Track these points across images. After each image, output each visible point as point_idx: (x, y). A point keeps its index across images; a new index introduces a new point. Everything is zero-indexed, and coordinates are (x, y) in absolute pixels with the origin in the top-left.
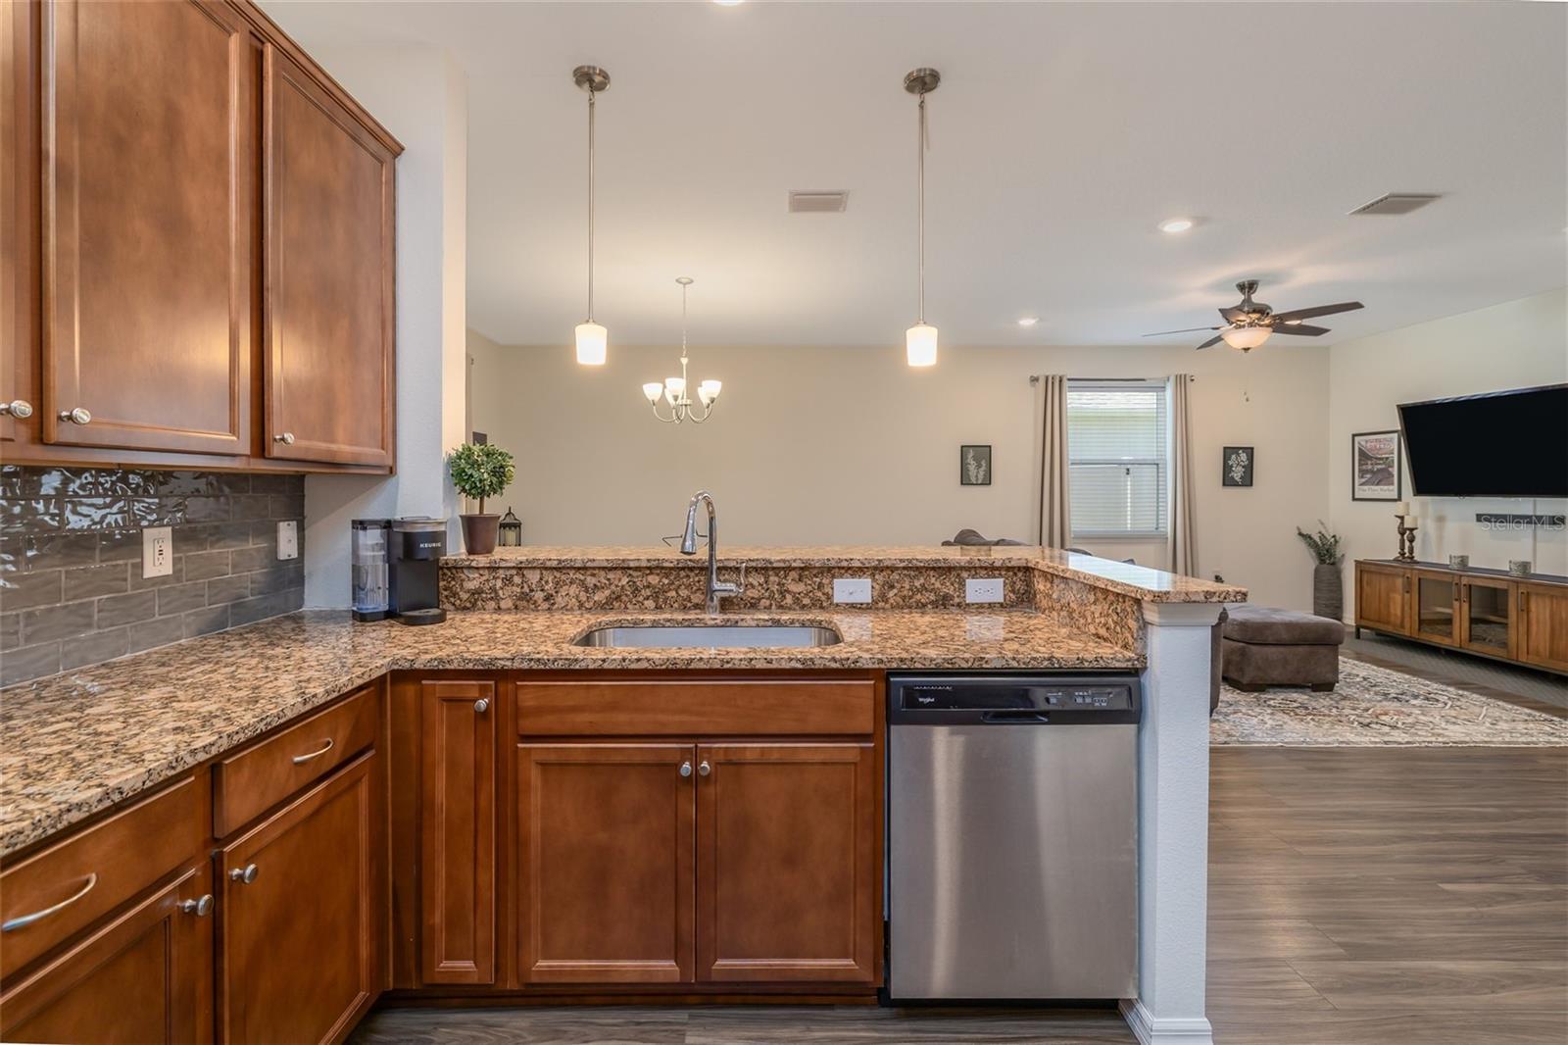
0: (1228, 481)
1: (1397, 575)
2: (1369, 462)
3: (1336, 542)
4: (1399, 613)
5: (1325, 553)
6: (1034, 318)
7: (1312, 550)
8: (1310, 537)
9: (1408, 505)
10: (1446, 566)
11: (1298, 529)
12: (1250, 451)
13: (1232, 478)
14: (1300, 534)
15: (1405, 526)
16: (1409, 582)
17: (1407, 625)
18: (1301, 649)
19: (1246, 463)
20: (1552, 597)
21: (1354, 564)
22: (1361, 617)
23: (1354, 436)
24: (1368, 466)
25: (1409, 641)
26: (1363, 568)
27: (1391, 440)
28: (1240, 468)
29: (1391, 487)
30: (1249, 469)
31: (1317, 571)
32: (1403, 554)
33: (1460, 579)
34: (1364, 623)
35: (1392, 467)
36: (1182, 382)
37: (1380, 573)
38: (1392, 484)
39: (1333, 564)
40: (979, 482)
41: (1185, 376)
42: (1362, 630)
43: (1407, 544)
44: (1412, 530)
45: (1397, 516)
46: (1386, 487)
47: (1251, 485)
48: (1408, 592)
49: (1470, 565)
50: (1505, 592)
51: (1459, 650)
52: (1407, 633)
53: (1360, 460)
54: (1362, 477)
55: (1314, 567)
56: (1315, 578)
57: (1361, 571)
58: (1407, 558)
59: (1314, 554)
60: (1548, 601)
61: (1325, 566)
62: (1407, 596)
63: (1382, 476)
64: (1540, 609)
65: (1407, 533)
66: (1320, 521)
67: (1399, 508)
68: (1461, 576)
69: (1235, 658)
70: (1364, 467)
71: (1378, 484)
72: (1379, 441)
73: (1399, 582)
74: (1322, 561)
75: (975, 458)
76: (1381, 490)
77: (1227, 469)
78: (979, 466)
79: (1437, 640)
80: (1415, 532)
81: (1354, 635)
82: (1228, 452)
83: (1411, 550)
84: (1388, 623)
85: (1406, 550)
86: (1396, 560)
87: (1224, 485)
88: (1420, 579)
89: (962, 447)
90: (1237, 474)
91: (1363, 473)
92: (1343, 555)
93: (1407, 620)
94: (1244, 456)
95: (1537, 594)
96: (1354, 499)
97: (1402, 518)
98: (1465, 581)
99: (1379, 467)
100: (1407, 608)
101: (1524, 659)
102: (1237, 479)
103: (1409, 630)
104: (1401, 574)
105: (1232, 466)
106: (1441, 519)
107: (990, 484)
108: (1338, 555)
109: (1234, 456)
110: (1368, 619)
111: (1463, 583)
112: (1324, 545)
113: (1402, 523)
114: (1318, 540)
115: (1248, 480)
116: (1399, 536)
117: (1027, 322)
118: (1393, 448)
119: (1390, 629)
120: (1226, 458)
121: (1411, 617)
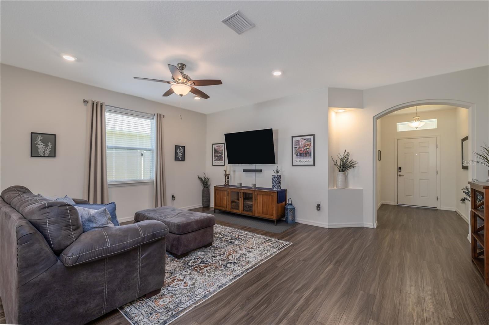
0: (176, 159)
1: (225, 191)
2: (217, 153)
3: (208, 180)
4: (226, 204)
5: (205, 183)
6: (74, 57)
7: (202, 183)
8: (201, 179)
9: (227, 167)
10: (236, 186)
11: (198, 176)
12: (184, 147)
13: (178, 157)
14: (199, 178)
15: (227, 174)
16: (228, 193)
17: (228, 207)
18: (201, 231)
19: (183, 152)
20: (262, 195)
21: (214, 187)
22: (216, 206)
23: (213, 144)
24: (217, 155)
25: (228, 212)
26: (216, 188)
27: (222, 146)
28: (180, 154)
29: (222, 161)
30: (183, 154)
31: (203, 190)
32: (226, 183)
33: (241, 191)
34: (217, 207)
35: (223, 155)
36: (160, 117)
37: (221, 190)
38: (223, 160)
39: (208, 187)
40: (47, 155)
41: (161, 114)
42: (216, 210)
43: (227, 180)
44: (228, 175)
45: (224, 171)
46: (221, 161)
47: (184, 160)
48: (228, 196)
49: (242, 185)
50: (252, 194)
51: (241, 214)
52: (228, 210)
53: (214, 152)
54: (215, 158)
55: (202, 189)
56: (203, 192)
57: (216, 190)
58: (227, 185)
59: (202, 184)
60: (261, 196)
61: (205, 188)
62: (228, 197)
63: (219, 158)
64: (260, 199)
65: (227, 176)
66: (204, 173)
67: (224, 168)
68: (241, 190)
69: (175, 243)
70: (215, 155)
71: (219, 160)
72: (219, 146)
73: (226, 193)
74: (205, 187)
75: (42, 141)
76: (220, 162)
77: (176, 154)
78: (46, 146)
79: (235, 211)
80: (229, 176)
81: (214, 212)
82: (177, 147)
83: (228, 182)
84: (223, 207)
85: (227, 182)
86: (224, 185)
87: (175, 160)
88: (231, 191)
89: (32, 133)
90: (180, 156)
91: (215, 156)
92: (210, 184)
93: (228, 205)
94: (182, 149)
95: (259, 194)
96: (213, 165)
97: (226, 171)
98: (242, 191)
99: (219, 155)
100: (228, 201)
101: (257, 215)
102: (179, 158)
103: (228, 209)
104: (226, 190)
105: (178, 153)
106: (234, 171)
107: (55, 157)
108: (209, 184)
109: (178, 149)
110: (218, 206)
111: (242, 192)
112: (205, 181)
113: (226, 173)
114: (203, 179)
115: (183, 159)
116: (225, 177)
117: (69, 58)
118: (223, 148)
119: (223, 209)
120: (176, 150)
121: (229, 204)
